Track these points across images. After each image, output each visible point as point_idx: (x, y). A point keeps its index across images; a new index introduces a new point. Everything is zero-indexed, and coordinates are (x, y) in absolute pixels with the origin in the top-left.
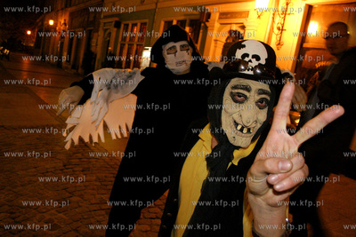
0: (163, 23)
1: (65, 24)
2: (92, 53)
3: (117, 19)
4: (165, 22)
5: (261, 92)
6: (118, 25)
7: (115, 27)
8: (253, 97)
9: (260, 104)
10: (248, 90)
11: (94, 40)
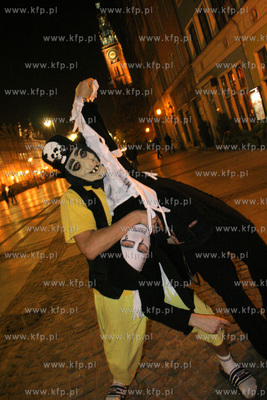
0: (256, 55)
1: (171, 107)
2: (205, 123)
3: (211, 77)
4: (258, 52)
5: (76, 153)
6: (214, 83)
7: (213, 85)
8: (78, 159)
9: (83, 155)
10: (73, 160)
11: (201, 109)
